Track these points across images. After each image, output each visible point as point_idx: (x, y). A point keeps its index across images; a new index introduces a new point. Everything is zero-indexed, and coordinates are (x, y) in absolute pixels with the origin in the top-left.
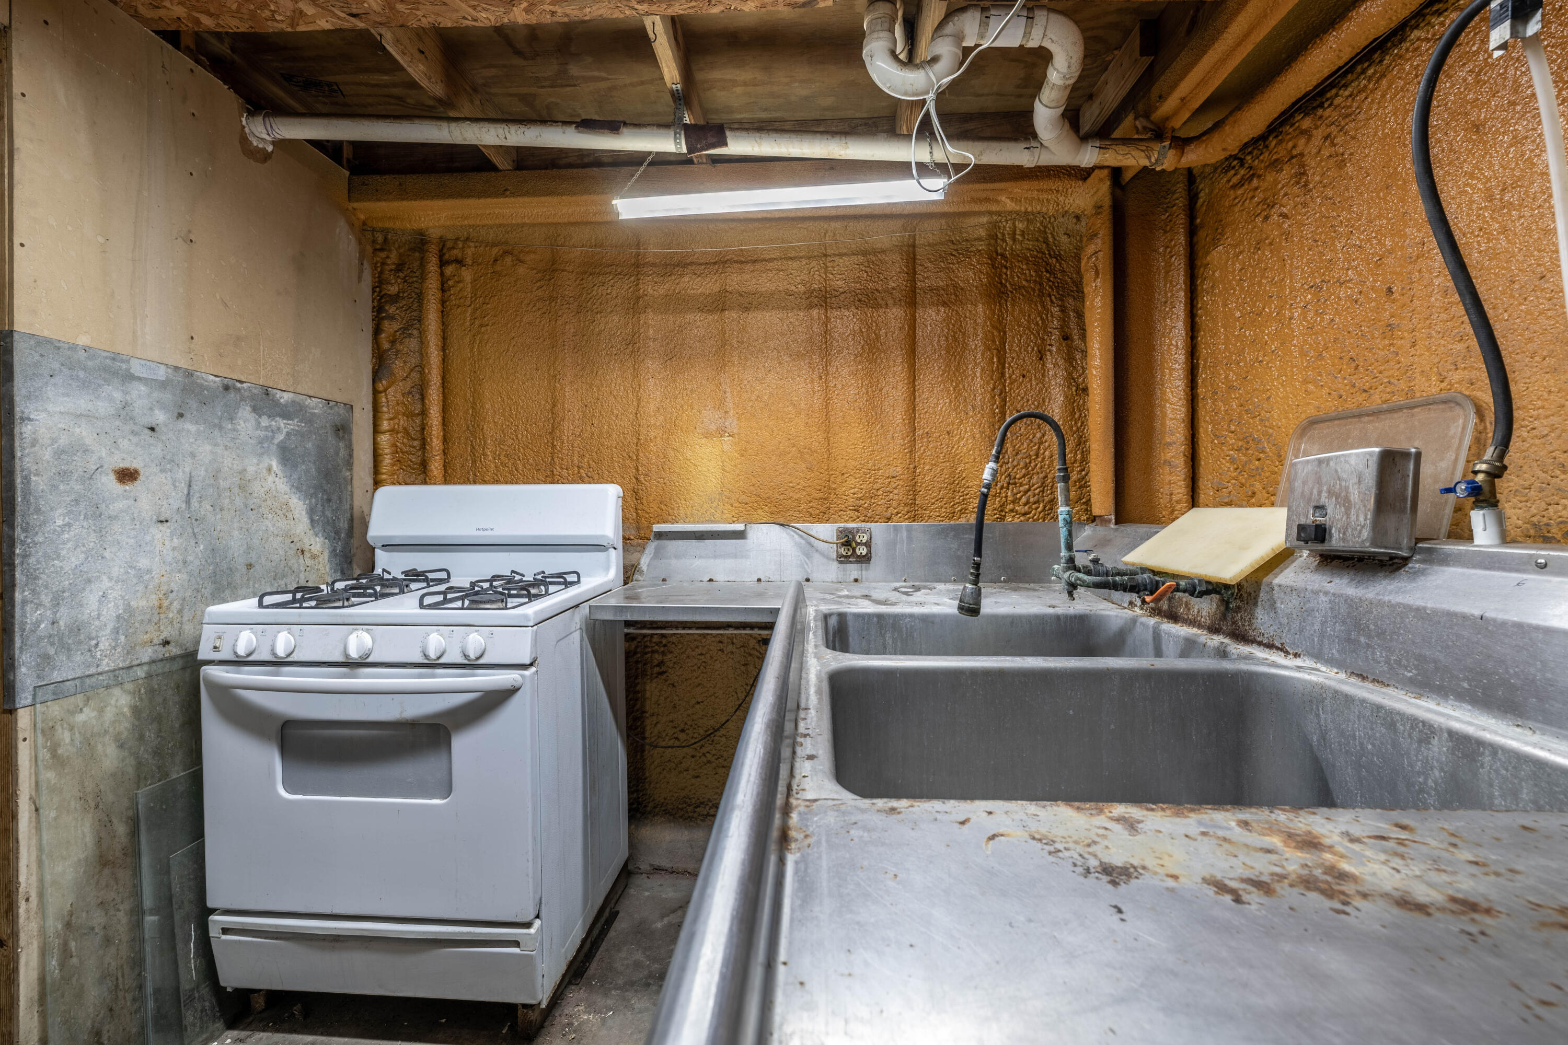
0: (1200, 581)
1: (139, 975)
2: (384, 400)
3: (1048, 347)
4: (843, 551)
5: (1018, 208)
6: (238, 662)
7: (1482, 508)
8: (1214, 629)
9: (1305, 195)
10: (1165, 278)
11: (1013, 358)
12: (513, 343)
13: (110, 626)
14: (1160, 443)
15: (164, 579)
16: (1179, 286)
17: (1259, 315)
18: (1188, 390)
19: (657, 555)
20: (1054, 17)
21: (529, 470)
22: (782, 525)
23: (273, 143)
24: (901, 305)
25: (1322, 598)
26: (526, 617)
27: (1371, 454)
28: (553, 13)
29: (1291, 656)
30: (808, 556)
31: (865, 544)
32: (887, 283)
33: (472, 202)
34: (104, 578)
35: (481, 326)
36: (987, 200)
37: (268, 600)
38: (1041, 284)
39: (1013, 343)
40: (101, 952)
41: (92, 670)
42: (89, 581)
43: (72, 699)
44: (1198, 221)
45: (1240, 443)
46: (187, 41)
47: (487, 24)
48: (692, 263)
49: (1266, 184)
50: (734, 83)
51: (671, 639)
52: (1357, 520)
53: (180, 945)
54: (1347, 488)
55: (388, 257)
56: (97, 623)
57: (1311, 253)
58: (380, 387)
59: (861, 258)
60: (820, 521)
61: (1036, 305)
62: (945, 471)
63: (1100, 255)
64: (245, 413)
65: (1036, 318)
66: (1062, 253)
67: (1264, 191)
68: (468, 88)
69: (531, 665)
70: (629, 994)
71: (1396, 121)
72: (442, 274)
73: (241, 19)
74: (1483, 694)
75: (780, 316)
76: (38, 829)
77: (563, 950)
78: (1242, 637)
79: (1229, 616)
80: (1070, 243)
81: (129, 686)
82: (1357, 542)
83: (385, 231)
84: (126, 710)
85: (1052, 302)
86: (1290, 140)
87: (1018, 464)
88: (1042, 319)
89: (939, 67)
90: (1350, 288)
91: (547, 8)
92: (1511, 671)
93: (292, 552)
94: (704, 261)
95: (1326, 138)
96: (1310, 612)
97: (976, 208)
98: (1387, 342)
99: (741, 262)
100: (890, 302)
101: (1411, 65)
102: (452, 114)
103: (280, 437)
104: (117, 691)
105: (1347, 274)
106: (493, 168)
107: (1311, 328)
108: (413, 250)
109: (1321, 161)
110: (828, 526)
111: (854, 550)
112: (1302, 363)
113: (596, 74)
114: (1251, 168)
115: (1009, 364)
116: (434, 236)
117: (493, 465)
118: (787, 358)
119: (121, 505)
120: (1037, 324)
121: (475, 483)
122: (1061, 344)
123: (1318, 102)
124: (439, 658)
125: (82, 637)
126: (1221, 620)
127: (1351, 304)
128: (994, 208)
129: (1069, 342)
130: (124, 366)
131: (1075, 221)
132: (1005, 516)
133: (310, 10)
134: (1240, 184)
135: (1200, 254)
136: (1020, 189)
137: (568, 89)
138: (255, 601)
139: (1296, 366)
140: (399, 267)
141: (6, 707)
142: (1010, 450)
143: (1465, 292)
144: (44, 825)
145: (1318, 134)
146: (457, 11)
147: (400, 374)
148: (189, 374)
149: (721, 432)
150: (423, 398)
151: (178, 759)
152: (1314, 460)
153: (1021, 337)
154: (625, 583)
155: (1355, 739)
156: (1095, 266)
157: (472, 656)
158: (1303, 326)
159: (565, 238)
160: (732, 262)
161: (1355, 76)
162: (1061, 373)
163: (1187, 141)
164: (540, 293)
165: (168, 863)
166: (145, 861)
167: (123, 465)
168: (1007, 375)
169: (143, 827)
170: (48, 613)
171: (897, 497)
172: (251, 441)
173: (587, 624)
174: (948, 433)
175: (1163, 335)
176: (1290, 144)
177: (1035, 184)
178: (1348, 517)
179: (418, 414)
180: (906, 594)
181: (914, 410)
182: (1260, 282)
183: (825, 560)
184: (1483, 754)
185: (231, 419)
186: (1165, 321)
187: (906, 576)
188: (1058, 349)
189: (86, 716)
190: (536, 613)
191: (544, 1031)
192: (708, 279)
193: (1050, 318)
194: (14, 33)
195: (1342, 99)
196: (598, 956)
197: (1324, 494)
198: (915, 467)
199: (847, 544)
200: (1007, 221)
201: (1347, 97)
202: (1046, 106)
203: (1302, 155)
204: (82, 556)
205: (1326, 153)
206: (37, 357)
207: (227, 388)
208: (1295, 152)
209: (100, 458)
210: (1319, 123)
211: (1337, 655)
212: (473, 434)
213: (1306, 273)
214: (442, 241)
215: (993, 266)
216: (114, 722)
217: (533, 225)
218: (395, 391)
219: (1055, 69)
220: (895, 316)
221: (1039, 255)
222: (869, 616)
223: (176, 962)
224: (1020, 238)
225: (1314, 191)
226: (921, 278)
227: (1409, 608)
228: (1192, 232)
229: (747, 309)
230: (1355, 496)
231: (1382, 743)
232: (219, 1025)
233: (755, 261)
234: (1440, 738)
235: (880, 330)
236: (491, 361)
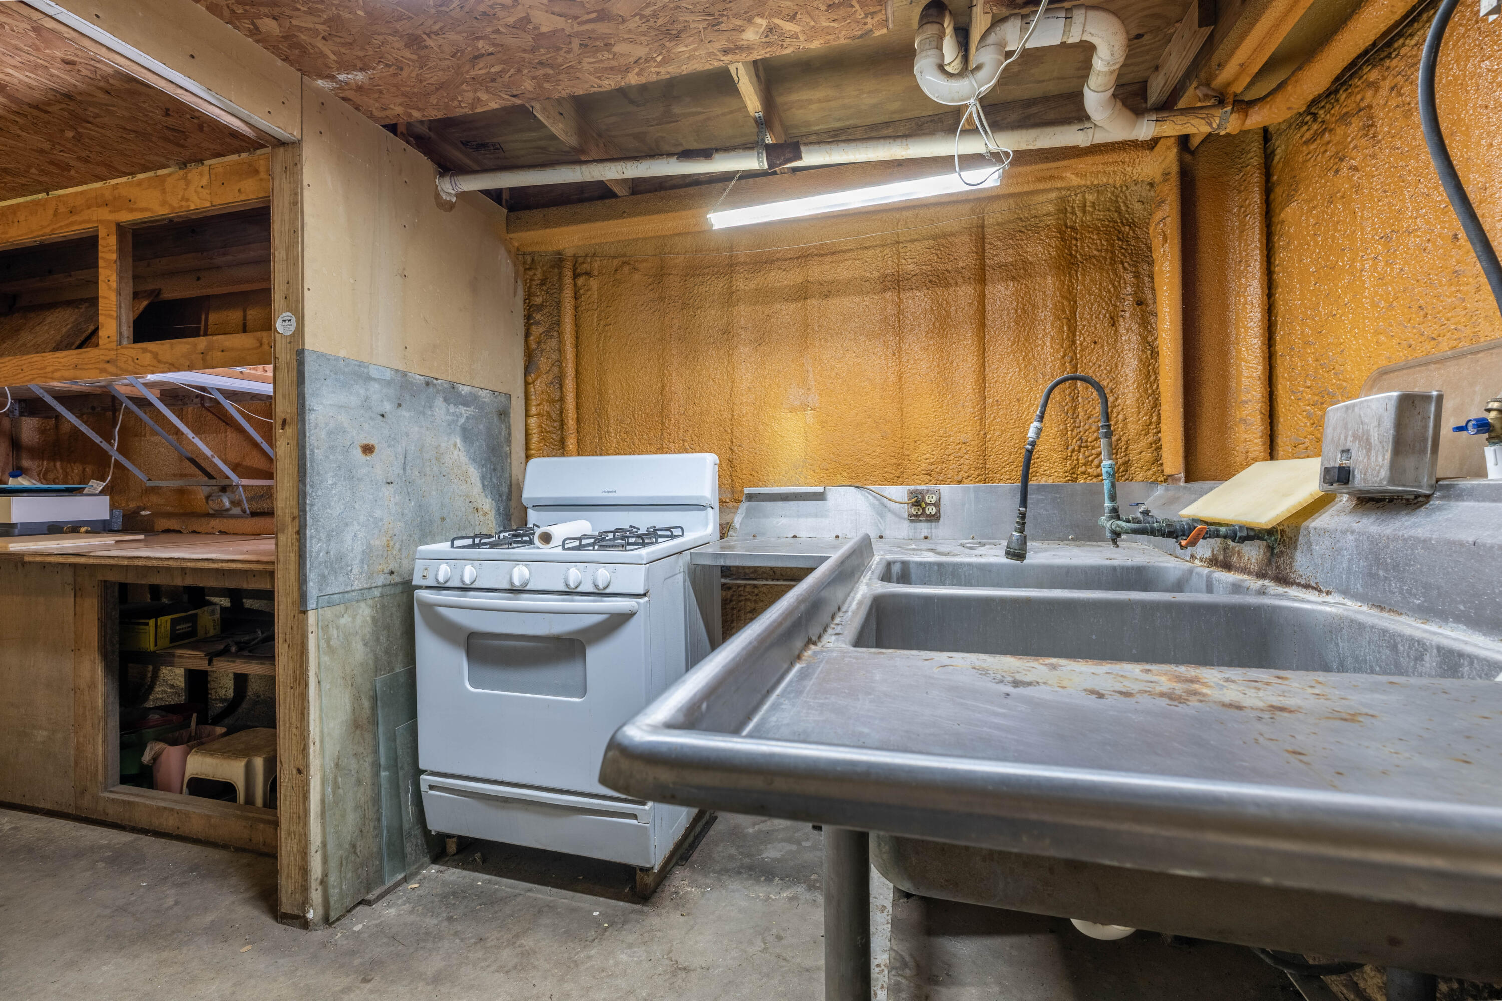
0: (1240, 527)
1: (378, 810)
2: (532, 390)
3: (1121, 313)
4: (913, 511)
5: (1083, 182)
6: (440, 587)
7: (1494, 444)
8: (1261, 575)
9: (1374, 146)
10: (1240, 237)
11: (1084, 326)
12: (631, 338)
13: (359, 557)
14: (1235, 402)
15: (390, 526)
16: (1253, 245)
17: (1332, 268)
18: (1265, 348)
19: (749, 514)
20: (1092, 14)
21: (644, 444)
22: (857, 487)
23: (456, 195)
24: (970, 283)
25: (1350, 537)
26: (640, 556)
27: (1389, 398)
28: (658, 73)
29: (1324, 594)
30: (881, 515)
31: (934, 504)
32: (957, 264)
33: (598, 224)
34: (355, 522)
35: (605, 325)
36: (1052, 178)
37: (457, 543)
38: (1113, 252)
39: (1084, 310)
40: (355, 789)
41: (349, 588)
42: (347, 524)
43: (338, 607)
44: (1275, 178)
45: (1316, 398)
46: (401, 129)
47: (609, 88)
48: (778, 260)
49: (1338, 138)
50: (810, 101)
51: (762, 589)
52: (1377, 460)
53: (402, 794)
54: (1368, 431)
55: (535, 274)
56: (351, 555)
57: (1380, 203)
58: (530, 380)
59: (931, 242)
60: (894, 484)
61: (1108, 273)
62: (1015, 437)
63: (1168, 220)
64: (439, 402)
65: (1108, 286)
66: (1135, 220)
67: (1335, 144)
68: (594, 135)
69: (645, 595)
70: (724, 878)
71: (1458, 68)
72: (575, 285)
73: (438, 110)
74: (1475, 613)
75: (857, 300)
76: (320, 696)
77: (671, 832)
78: (1283, 580)
79: (1274, 560)
80: (1144, 210)
81: (370, 602)
82: (1376, 482)
83: (532, 254)
84: (368, 618)
85: (1125, 269)
86: (1358, 93)
87: (1090, 428)
88: (1114, 285)
89: (981, 74)
90: (1419, 237)
91: (653, 70)
92: (1497, 591)
93: (470, 510)
94: (788, 256)
95: (1392, 89)
96: (1339, 551)
97: (1041, 186)
98: (1454, 289)
99: (822, 255)
100: (960, 281)
101: (1472, 11)
102: (583, 158)
103: (462, 421)
104: (363, 604)
105: (1415, 223)
106: (614, 195)
107: (1382, 279)
108: (553, 267)
109: (1389, 111)
110: (899, 488)
111: (924, 509)
112: (1374, 315)
113: (694, 110)
114: (1323, 122)
115: (1081, 332)
116: (569, 254)
117: (615, 441)
118: (863, 338)
119: (364, 471)
120: (1109, 291)
121: (601, 455)
122: (1134, 310)
123: (1386, 53)
124: (577, 587)
125: (343, 564)
126: (1267, 565)
127: (1420, 253)
128: (1059, 184)
129: (1144, 307)
130: (366, 371)
131: (1148, 187)
132: (1077, 478)
133: (484, 96)
134: (1313, 139)
135: (1277, 211)
136: (1082, 164)
137: (672, 124)
138: (449, 543)
139: (1368, 318)
140: (543, 282)
141: (302, 609)
142: (1082, 415)
143: (1476, 241)
144: (323, 692)
145: (1387, 84)
146: (587, 82)
147: (544, 368)
148: (404, 375)
149: (804, 407)
150: (561, 387)
151: (400, 658)
152: (1342, 407)
153: (1092, 305)
154: (722, 538)
155: (1366, 663)
156: (1163, 232)
157: (601, 586)
158: (1374, 277)
159: (671, 247)
160: (812, 255)
161: (1421, 24)
162: (1135, 338)
163: (1252, 103)
164: (651, 295)
165: (394, 733)
166: (381, 729)
167: (366, 442)
168: (1078, 342)
169: (379, 704)
170: (325, 545)
171: (967, 462)
172: (443, 424)
173: (689, 569)
174: (1018, 400)
175: (1238, 295)
176: (1359, 97)
177: (1099, 158)
178: (1369, 459)
179: (558, 401)
180: (971, 548)
181: (984, 380)
182: (1333, 236)
183: (897, 519)
184: (1463, 664)
185: (430, 407)
186: (1239, 278)
187: (974, 534)
188: (1132, 315)
189: (345, 620)
190: (648, 553)
191: (656, 895)
192: (792, 272)
193: (1123, 285)
194: (304, 144)
195: (1408, 49)
196: (700, 847)
197: (1350, 439)
198: (985, 434)
199: (917, 504)
200: (1076, 195)
201: (1413, 46)
202: (1095, 91)
203: (1370, 106)
204: (343, 506)
205: (1393, 103)
206: (318, 367)
207: (427, 384)
208: (1363, 105)
209: (353, 437)
210: (1387, 73)
211: (1361, 590)
212: (600, 415)
213: (1376, 224)
214: (575, 258)
215: (1063, 239)
216: (362, 626)
217: (645, 239)
218: (541, 382)
219: (1099, 57)
220: (965, 293)
221: (1111, 224)
222: (931, 564)
223: (400, 808)
224: (1091, 210)
225: (1383, 142)
226: (990, 256)
227: (1417, 540)
228: (1268, 190)
229: (826, 296)
230: (1375, 439)
231: (1387, 664)
232: (426, 860)
233: (834, 253)
234: (1431, 655)
235: (950, 307)
236: (613, 354)
